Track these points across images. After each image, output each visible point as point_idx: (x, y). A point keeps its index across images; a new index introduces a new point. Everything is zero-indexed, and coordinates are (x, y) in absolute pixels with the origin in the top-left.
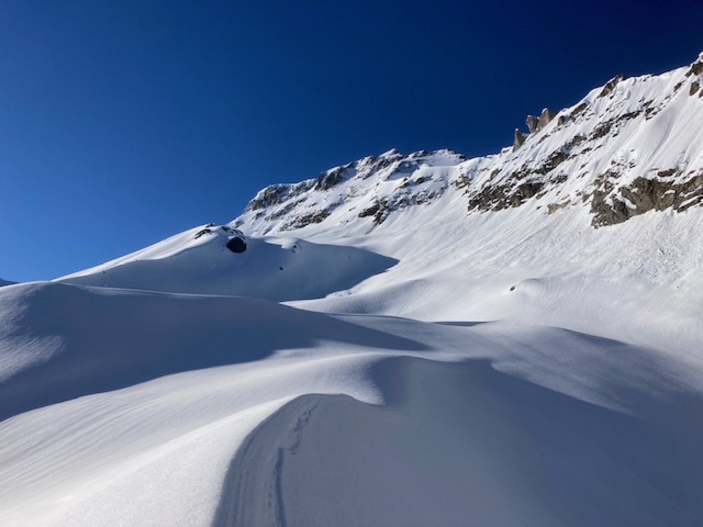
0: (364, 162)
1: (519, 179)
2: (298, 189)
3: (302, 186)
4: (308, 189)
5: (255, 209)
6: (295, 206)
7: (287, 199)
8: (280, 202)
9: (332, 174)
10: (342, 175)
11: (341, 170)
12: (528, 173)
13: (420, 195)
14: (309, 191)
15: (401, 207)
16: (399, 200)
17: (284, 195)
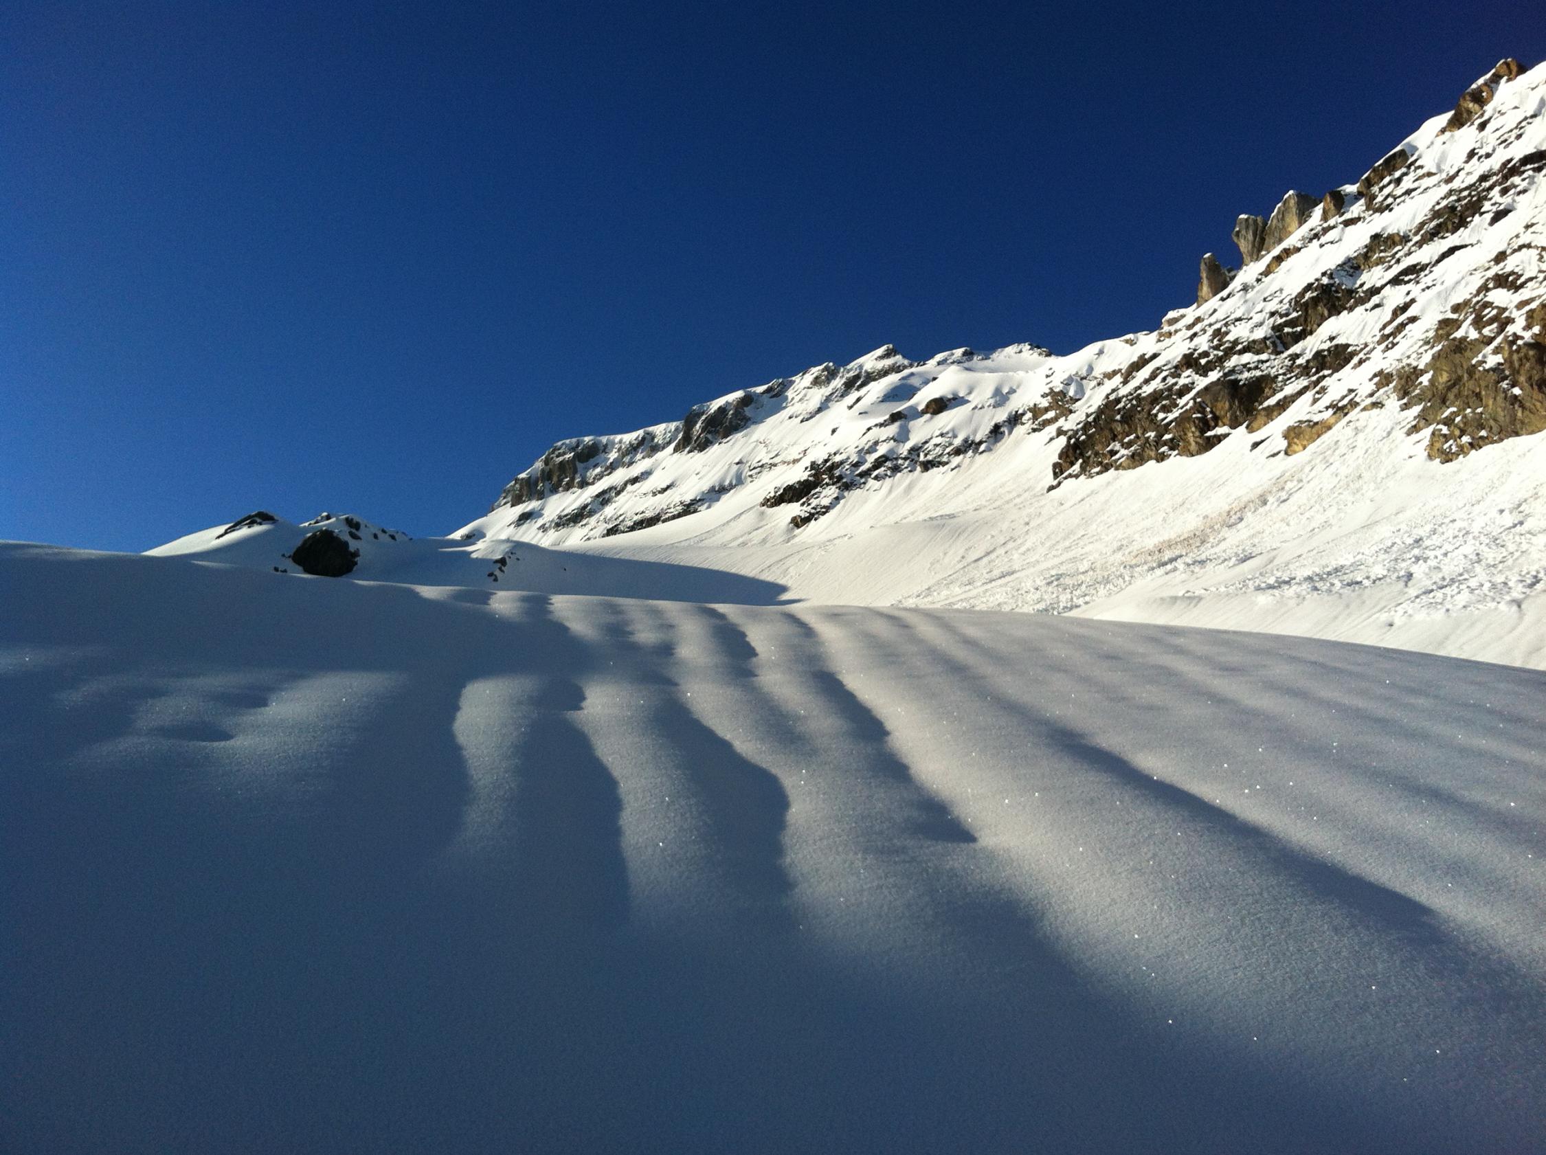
0: (808, 378)
1: (1204, 371)
2: (633, 449)
3: (642, 442)
4: (655, 449)
5: (517, 501)
6: (618, 493)
7: (600, 477)
8: (584, 484)
9: (722, 410)
10: (748, 411)
11: (747, 401)
12: (1229, 352)
13: (930, 446)
14: (659, 455)
15: (876, 478)
16: (871, 458)
17: (595, 466)
